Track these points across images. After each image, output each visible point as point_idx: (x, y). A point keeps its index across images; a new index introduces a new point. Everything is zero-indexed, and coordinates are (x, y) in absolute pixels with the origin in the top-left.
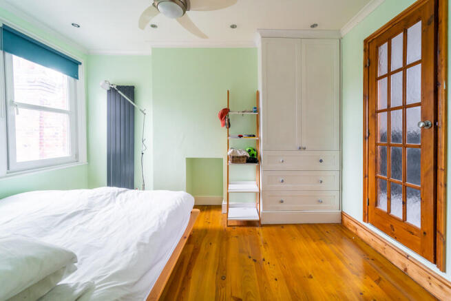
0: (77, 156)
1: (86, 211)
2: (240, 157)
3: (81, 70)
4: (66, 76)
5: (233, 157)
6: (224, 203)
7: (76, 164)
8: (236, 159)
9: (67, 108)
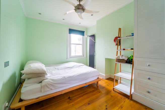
0: (84, 55)
1: (71, 68)
2: (121, 60)
3: (85, 33)
4: (82, 36)
5: (118, 59)
6: (119, 81)
7: (83, 57)
8: (119, 61)
9: (81, 43)
